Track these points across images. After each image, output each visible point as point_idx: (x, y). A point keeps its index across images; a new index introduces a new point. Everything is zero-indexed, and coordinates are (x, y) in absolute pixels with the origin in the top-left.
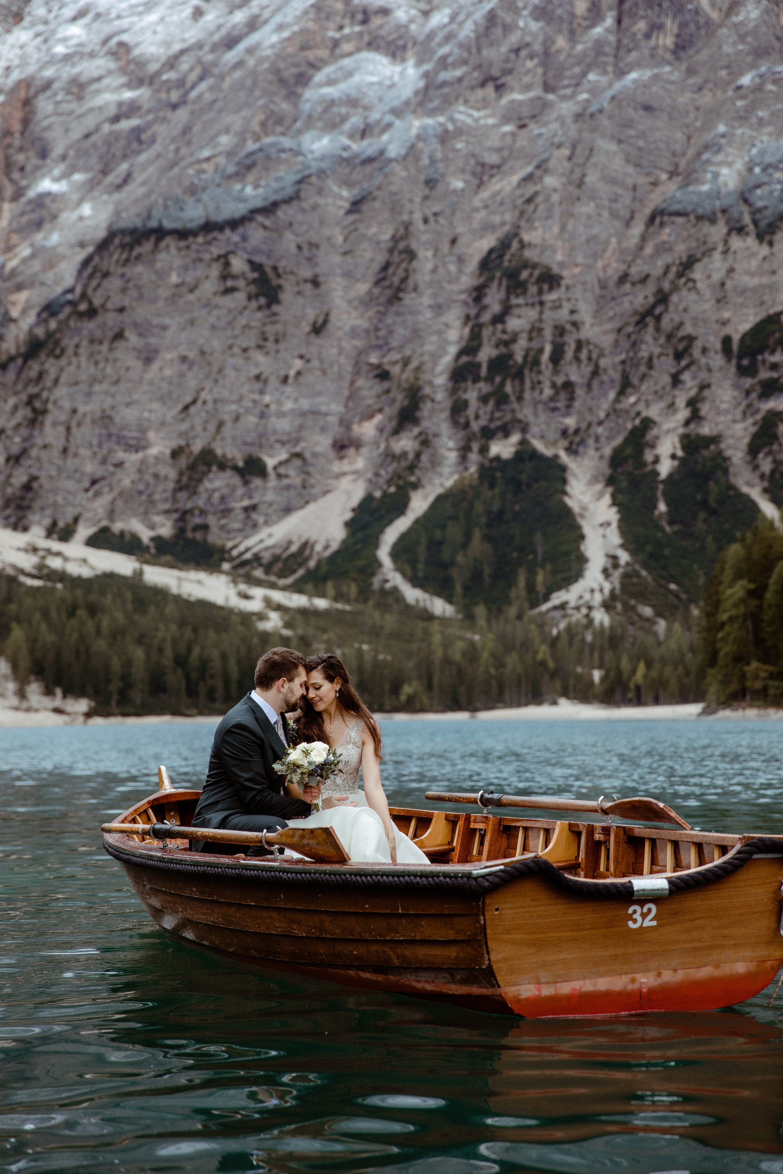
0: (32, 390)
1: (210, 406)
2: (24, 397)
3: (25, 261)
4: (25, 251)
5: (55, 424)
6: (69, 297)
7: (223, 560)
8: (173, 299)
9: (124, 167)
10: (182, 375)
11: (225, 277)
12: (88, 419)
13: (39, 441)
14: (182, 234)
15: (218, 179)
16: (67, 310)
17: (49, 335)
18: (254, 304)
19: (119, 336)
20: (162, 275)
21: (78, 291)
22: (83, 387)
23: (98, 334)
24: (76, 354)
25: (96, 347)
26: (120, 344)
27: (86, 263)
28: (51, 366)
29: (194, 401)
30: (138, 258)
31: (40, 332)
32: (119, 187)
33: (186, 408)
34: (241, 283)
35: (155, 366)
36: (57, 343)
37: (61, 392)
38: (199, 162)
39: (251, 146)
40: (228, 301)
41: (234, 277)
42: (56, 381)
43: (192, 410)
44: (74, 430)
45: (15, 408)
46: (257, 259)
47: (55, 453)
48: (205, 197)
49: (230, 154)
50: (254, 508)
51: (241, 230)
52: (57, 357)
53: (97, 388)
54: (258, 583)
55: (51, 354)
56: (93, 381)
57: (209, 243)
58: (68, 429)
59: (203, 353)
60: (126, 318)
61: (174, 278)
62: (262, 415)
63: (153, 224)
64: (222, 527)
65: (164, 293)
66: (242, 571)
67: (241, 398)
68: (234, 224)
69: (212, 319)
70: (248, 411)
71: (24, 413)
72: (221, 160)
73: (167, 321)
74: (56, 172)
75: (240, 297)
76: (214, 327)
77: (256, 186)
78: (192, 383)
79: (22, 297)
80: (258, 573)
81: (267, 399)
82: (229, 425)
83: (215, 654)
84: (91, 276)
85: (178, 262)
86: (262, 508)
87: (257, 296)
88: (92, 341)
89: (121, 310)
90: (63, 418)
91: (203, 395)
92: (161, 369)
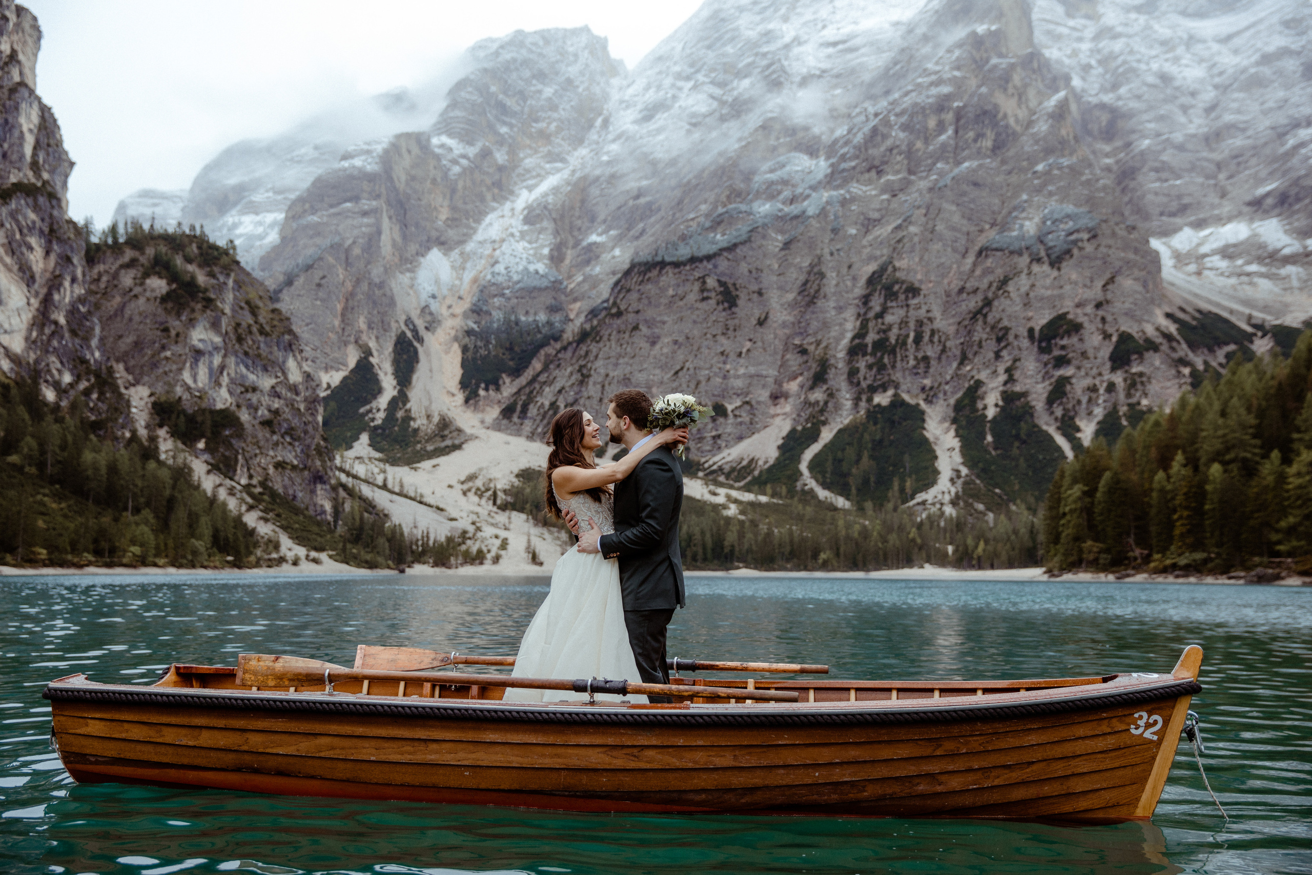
0: (582, 362)
1: (692, 371)
2: (577, 367)
3: (579, 284)
4: (579, 278)
5: (595, 384)
6: (605, 305)
7: (699, 470)
8: (670, 304)
9: (641, 225)
10: (674, 352)
11: (702, 291)
12: (615, 381)
13: (585, 394)
14: (676, 265)
15: (699, 230)
16: (604, 313)
17: (593, 328)
18: (721, 307)
19: (636, 328)
20: (663, 290)
21: (611, 301)
22: (613, 360)
23: (623, 327)
24: (609, 340)
25: (622, 335)
26: (637, 333)
27: (617, 284)
28: (594, 348)
29: (682, 369)
30: (649, 279)
31: (587, 327)
32: (637, 238)
33: (677, 373)
34: (713, 294)
35: (658, 347)
36: (598, 333)
37: (599, 363)
38: (688, 221)
39: (721, 210)
40: (704, 306)
41: (708, 290)
42: (596, 357)
43: (680, 374)
44: (607, 387)
45: (571, 374)
46: (723, 279)
47: (595, 401)
48: (691, 242)
49: (707, 216)
50: (719, 436)
51: (713, 261)
52: (598, 342)
53: (621, 361)
54: (722, 485)
55: (594, 340)
56: (619, 356)
57: (693, 270)
58: (603, 386)
59: (688, 338)
60: (641, 317)
61: (671, 292)
62: (725, 377)
63: (659, 259)
64: (698, 449)
65: (664, 301)
66: (711, 477)
67: (711, 367)
68: (709, 258)
69: (694, 317)
70: (716, 375)
71: (577, 376)
72: (702, 219)
73: (666, 318)
74: (600, 230)
75: (712, 302)
76: (695, 322)
77: (723, 235)
78: (680, 357)
79: (578, 305)
80: (722, 479)
81: (728, 367)
82: (704, 383)
83: (697, 530)
84: (619, 292)
85: (673, 282)
86: (724, 437)
87: (723, 302)
88: (619, 332)
89: (638, 312)
90: (600, 380)
91: (687, 365)
92: (661, 348)
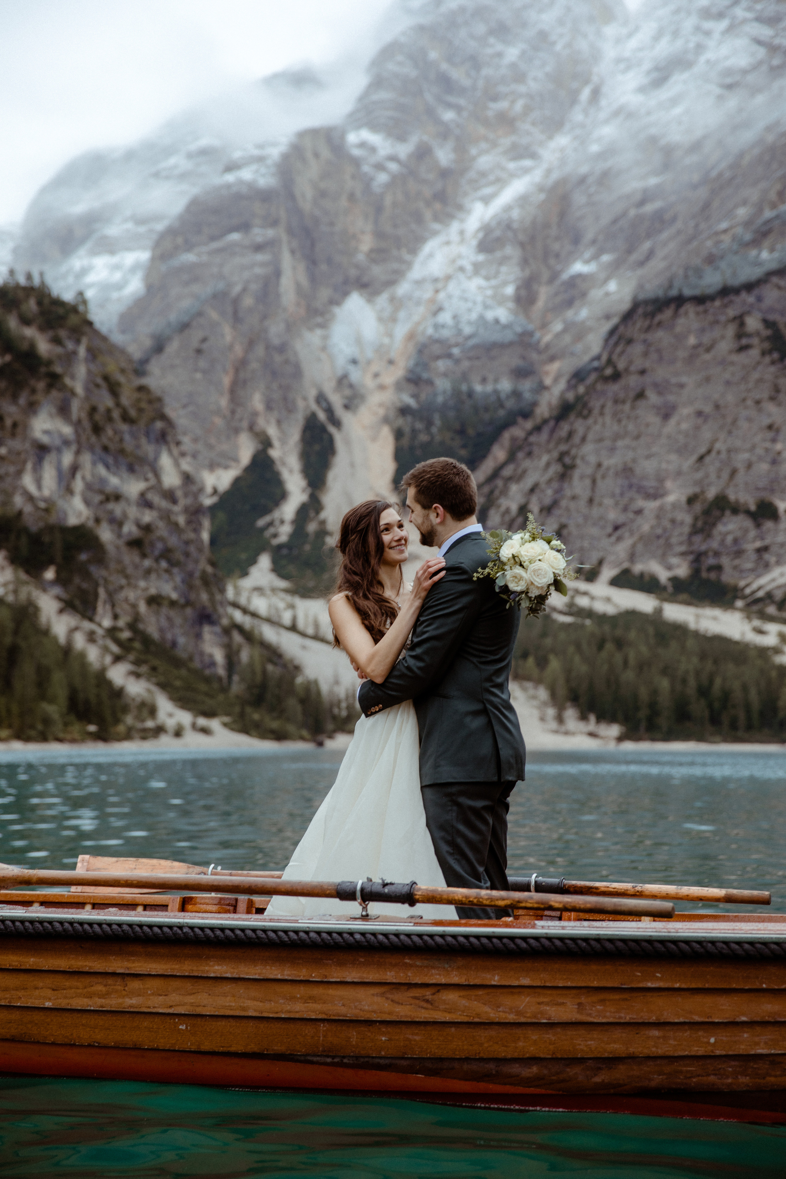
0: (563, 447)
1: (724, 455)
2: (555, 454)
3: (558, 335)
4: (558, 327)
5: (582, 477)
6: (596, 364)
7: (735, 597)
8: (691, 359)
9: (647, 245)
10: (697, 428)
11: (740, 335)
12: (611, 472)
13: (568, 492)
14: (700, 300)
15: (735, 247)
16: (593, 377)
17: (578, 398)
18: (767, 359)
19: (641, 395)
20: (681, 338)
21: (604, 358)
22: (608, 443)
23: (622, 395)
24: (602, 414)
25: (620, 407)
26: (641, 403)
27: (612, 332)
28: (580, 426)
29: (709, 452)
30: (659, 324)
31: (570, 396)
32: (641, 264)
33: (701, 458)
34: (755, 341)
35: (673, 421)
36: (585, 405)
37: (588, 448)
38: (717, 234)
39: (768, 214)
40: (742, 358)
41: (749, 335)
42: (584, 439)
43: (707, 459)
44: (599, 482)
45: (548, 465)
46: (771, 317)
47: (582, 503)
48: (723, 265)
49: (747, 224)
50: (765, 549)
51: (756, 292)
52: (585, 417)
53: (620, 443)
54: (772, 619)
55: (580, 415)
56: (617, 437)
57: (725, 306)
58: (594, 482)
59: (717, 407)
60: (648, 379)
61: (692, 340)
62: (774, 462)
63: (674, 292)
64: (735, 568)
65: (682, 354)
66: (755, 608)
67: (753, 448)
68: (749, 287)
69: (727, 376)
70: (760, 459)
71: (556, 468)
72: (739, 230)
73: (684, 379)
74: (587, 255)
75: (755, 353)
76: (728, 383)
77: (772, 250)
78: (707, 434)
79: (554, 367)
80: (771, 610)
81: (779, 446)
82: (742, 472)
83: (736, 685)
84: (616, 344)
85: (696, 325)
86: (774, 549)
87: (770, 352)
88: (616, 402)
89: (643, 372)
90: (589, 471)
91: (718, 446)
92: (678, 424)
